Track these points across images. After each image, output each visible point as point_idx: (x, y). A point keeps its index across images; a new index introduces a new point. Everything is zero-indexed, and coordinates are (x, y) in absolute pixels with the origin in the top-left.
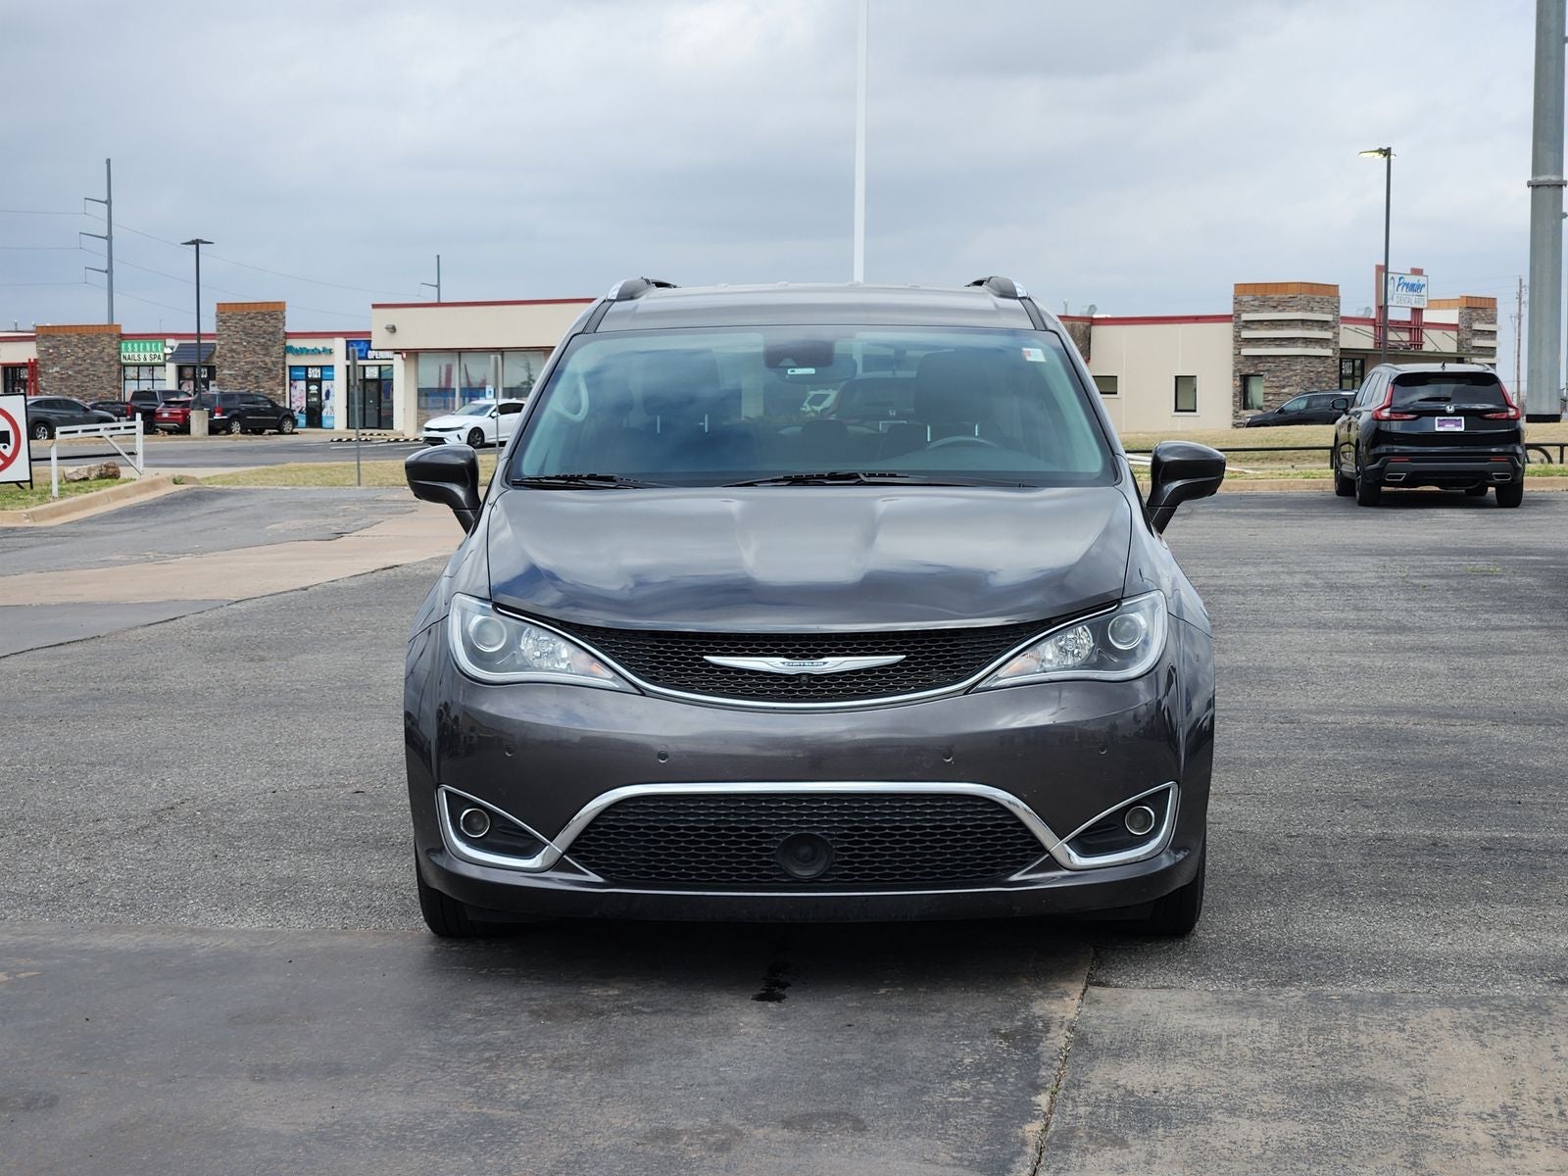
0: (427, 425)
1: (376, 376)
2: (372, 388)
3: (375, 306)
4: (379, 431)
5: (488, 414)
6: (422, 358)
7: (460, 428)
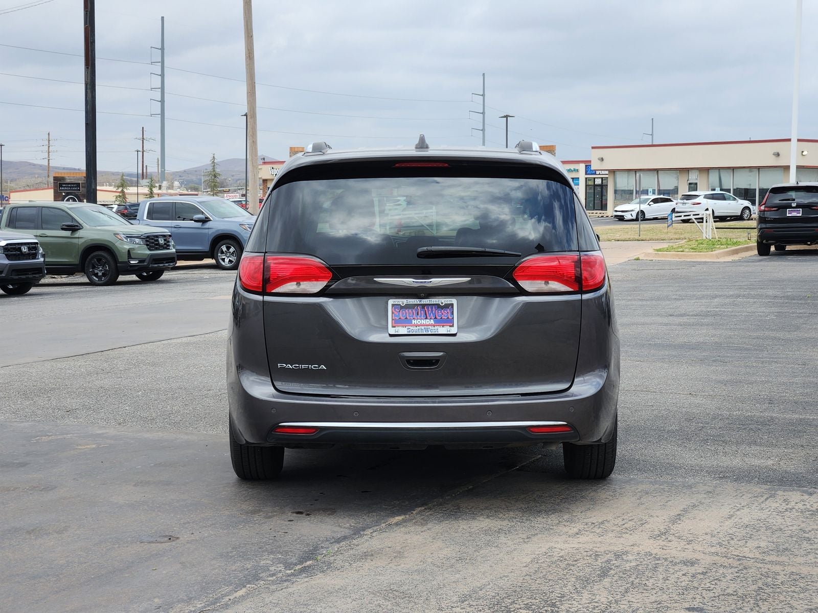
0: (615, 209)
1: (600, 183)
2: (599, 189)
3: (593, 148)
4: (601, 211)
5: (648, 203)
6: (618, 175)
7: (632, 211)
